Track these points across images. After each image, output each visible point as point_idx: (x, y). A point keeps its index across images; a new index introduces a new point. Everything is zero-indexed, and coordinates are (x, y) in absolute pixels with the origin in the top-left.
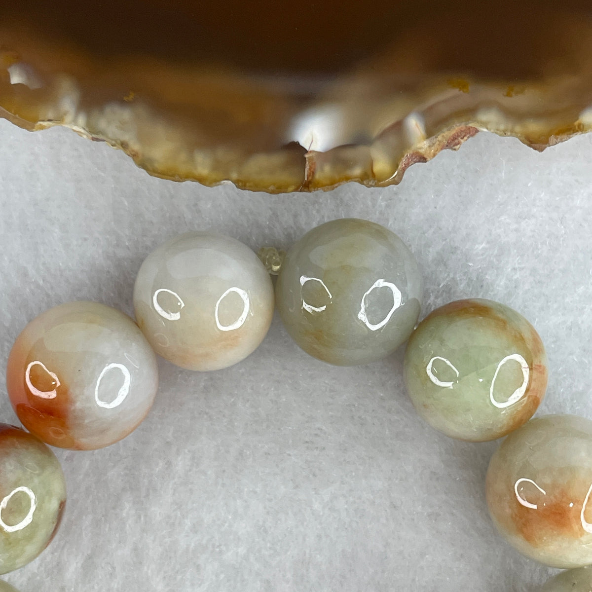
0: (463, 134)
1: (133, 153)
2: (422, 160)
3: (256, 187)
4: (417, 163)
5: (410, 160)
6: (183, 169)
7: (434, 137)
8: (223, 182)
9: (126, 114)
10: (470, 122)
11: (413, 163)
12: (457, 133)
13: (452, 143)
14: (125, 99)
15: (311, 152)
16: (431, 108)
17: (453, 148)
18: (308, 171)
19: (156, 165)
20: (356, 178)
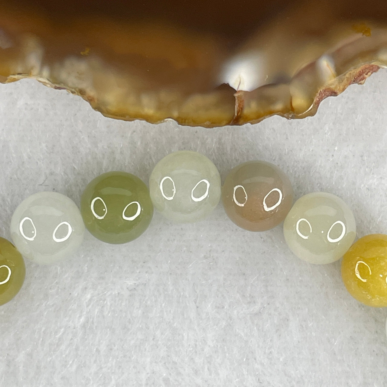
0: (367, 71)
1: (90, 98)
2: (333, 94)
3: (195, 123)
4: (329, 97)
5: (323, 95)
6: (132, 110)
7: (343, 74)
8: (165, 120)
9: (82, 66)
10: (372, 61)
11: (326, 97)
12: (363, 71)
13: (359, 79)
14: (82, 53)
15: (239, 91)
16: (339, 50)
17: (359, 82)
18: (237, 108)
19: (110, 108)
20: (278, 112)
